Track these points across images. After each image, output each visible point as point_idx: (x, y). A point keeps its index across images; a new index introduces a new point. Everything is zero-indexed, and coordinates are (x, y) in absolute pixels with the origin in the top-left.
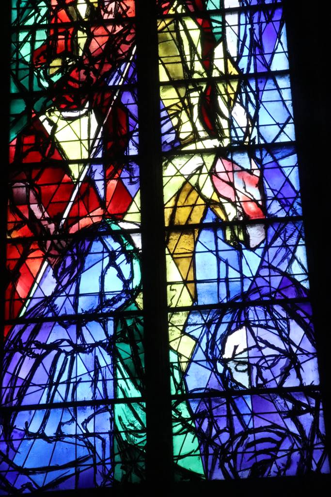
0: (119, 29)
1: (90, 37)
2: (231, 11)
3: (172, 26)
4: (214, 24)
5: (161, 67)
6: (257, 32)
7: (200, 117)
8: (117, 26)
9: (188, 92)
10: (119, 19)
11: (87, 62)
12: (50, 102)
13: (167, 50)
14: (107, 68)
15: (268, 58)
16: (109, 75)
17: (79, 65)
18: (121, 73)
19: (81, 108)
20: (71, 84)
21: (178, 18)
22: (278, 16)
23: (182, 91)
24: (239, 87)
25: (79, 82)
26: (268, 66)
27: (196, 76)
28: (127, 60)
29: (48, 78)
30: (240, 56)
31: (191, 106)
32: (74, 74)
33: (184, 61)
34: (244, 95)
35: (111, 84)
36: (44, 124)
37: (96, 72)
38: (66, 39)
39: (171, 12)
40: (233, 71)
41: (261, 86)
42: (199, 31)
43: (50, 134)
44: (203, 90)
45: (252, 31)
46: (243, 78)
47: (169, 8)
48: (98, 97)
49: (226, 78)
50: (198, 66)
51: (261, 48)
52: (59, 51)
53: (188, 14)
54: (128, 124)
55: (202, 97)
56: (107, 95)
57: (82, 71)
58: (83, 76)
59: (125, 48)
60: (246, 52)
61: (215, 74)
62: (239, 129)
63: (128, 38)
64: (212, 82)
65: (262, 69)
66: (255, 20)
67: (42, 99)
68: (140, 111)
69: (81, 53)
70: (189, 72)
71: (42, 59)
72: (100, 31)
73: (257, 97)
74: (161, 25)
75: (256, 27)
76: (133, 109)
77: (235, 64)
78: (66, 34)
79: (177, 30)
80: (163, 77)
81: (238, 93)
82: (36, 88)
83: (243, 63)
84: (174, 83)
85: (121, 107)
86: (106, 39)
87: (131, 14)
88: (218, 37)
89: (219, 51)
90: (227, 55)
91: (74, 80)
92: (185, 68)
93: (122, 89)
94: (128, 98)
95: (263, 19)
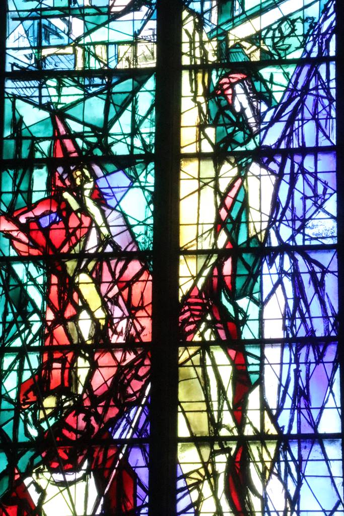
0: (130, 357)
1: (94, 366)
2: (273, 342)
3: (196, 359)
4: (250, 360)
5: (180, 416)
6: (303, 375)
7: (227, 492)
8: (128, 354)
9: (213, 454)
10: (131, 344)
11: (87, 403)
12: (38, 460)
13: (188, 392)
14: (113, 412)
15: (315, 413)
16: (113, 423)
17: (78, 407)
18: (129, 422)
19: (77, 469)
20: (66, 433)
21: (205, 346)
22: (331, 354)
23: (206, 452)
24: (277, 453)
25: (76, 431)
26: (315, 426)
27: (223, 432)
28: (137, 403)
29: (37, 424)
30: (280, 409)
31: (215, 475)
32: (70, 420)
33: (209, 410)
34: (283, 465)
35: (116, 436)
36: (29, 490)
37: (99, 419)
38: (63, 369)
39: (197, 338)
40: (271, 429)
41: (304, 453)
42: (230, 368)
43: (36, 505)
44: (232, 453)
45: (297, 372)
46: (283, 440)
47: (194, 332)
48: (99, 454)
49: (262, 437)
50: (227, 419)
51: (308, 399)
52: (53, 385)
53: (218, 342)
54: (135, 496)
55: (231, 462)
56: (111, 452)
57: (81, 416)
58: (82, 424)
59: (136, 385)
60: (288, 403)
61: (248, 431)
62: (275, 513)
63: (142, 372)
65: (307, 430)
66: (302, 359)
67: (29, 454)
69: (80, 390)
70: (215, 425)
71: (32, 397)
73: (299, 469)
74: (183, 355)
75: (303, 368)
76: (143, 474)
77: (274, 419)
78: (63, 361)
79: (203, 365)
80: (183, 431)
81: (276, 460)
82: (22, 438)
83: (284, 419)
84: (196, 440)
86: (113, 371)
87: (146, 337)
88: (254, 378)
89: (254, 398)
90: (264, 406)
91: (70, 429)
92: (211, 419)
94: (137, 458)
95: (312, 358)
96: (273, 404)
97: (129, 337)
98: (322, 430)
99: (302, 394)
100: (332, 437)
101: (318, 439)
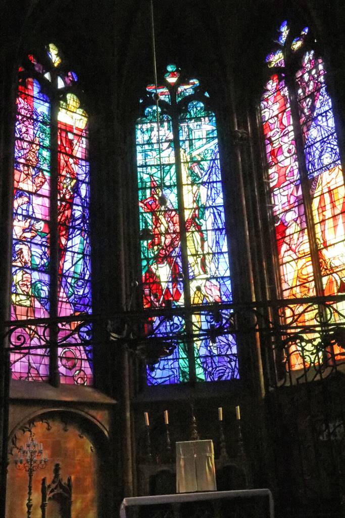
0: (174, 236)
1: (166, 238)
2: (209, 230)
3: (191, 235)
4: (204, 235)
5: (188, 249)
6: (217, 238)
7: (201, 267)
9: (197, 258)
10: (174, 232)
11: (165, 247)
12: (154, 262)
13: (190, 243)
14: (171, 249)
15: (221, 247)
16: (172, 252)
17: (163, 249)
18: (176, 252)
19: (164, 263)
20: (160, 255)
21: (193, 232)
22: (224, 232)
23: (195, 258)
24: (213, 257)
25: (163, 254)
26: (221, 250)
27: (199, 253)
28: (177, 247)
29: (153, 253)
30: (212, 247)
31: (198, 263)
32: (161, 252)
33: (195, 248)
34: (214, 260)
35: (173, 255)
36: (153, 269)
37: (168, 251)
38: (158, 239)
39: (190, 230)
40: (211, 252)
41: (219, 257)
43: (155, 273)
44: (202, 258)
45: (216, 237)
46: (214, 254)
47: (190, 228)
48: (169, 259)
49: (208, 254)
50: (200, 250)
51: (219, 243)
52: (156, 244)
53: (196, 231)
54: (179, 269)
55: (202, 260)
56: (172, 259)
57: (164, 251)
58: (164, 253)
59: (176, 242)
60: (214, 245)
61: (205, 252)
62: (213, 271)
63: (178, 239)
64: (204, 255)
65: (219, 251)
66: (217, 234)
67: (152, 260)
68: (182, 265)
69: (163, 244)
70: (197, 251)
71: (151, 246)
72: (168, 236)
73: (218, 260)
74: (187, 234)
75: (217, 236)
76: (180, 264)
77: (211, 249)
78: (158, 237)
79: (193, 236)
80: (189, 253)
81: (212, 259)
82: (150, 257)
83: (213, 249)
84: (193, 255)
85: (176, 263)
86: (171, 239)
87: (178, 231)
88: (205, 239)
89: (206, 244)
90: (209, 246)
91: (161, 254)
92: (196, 250)
93: (177, 257)
94: (179, 260)
95: (219, 233)
96: (211, 246)
97: (174, 231)
98: (223, 251)
99: (217, 242)
100: (226, 252)
101: (222, 253)
